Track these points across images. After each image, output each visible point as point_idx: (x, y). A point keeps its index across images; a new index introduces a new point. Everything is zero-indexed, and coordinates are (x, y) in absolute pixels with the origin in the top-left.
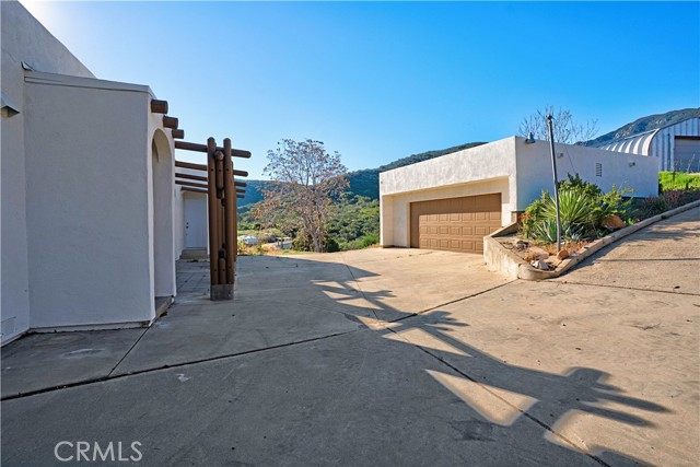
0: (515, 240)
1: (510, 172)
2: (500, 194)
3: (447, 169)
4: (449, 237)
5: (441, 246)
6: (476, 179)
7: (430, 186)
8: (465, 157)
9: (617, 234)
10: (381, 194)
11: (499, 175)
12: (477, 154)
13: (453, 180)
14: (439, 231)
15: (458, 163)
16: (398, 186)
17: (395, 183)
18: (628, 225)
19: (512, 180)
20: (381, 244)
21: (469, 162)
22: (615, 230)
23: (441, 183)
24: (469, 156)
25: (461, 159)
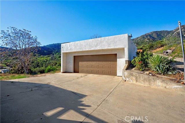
1: (125, 46)
2: (116, 54)
3: (96, 44)
6: (110, 48)
7: (87, 50)
8: (104, 40)
10: (62, 52)
13: (98, 48)
15: (101, 42)
16: (71, 49)
17: (69, 48)
20: (62, 71)
21: (107, 42)
23: (93, 49)
25: (102, 40)
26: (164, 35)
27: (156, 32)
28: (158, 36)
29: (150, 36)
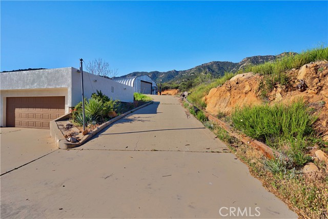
0: (65, 123)
1: (68, 85)
2: (64, 97)
3: (32, 79)
4: (34, 120)
5: (28, 125)
8: (43, 74)
9: (113, 120)
11: (62, 86)
12: (51, 73)
13: (35, 86)
14: (28, 116)
15: (39, 77)
18: (118, 115)
19: (70, 90)
21: (46, 77)
22: (113, 118)
24: (46, 74)
26: (228, 68)
27: (217, 63)
28: (219, 69)
29: (209, 68)
